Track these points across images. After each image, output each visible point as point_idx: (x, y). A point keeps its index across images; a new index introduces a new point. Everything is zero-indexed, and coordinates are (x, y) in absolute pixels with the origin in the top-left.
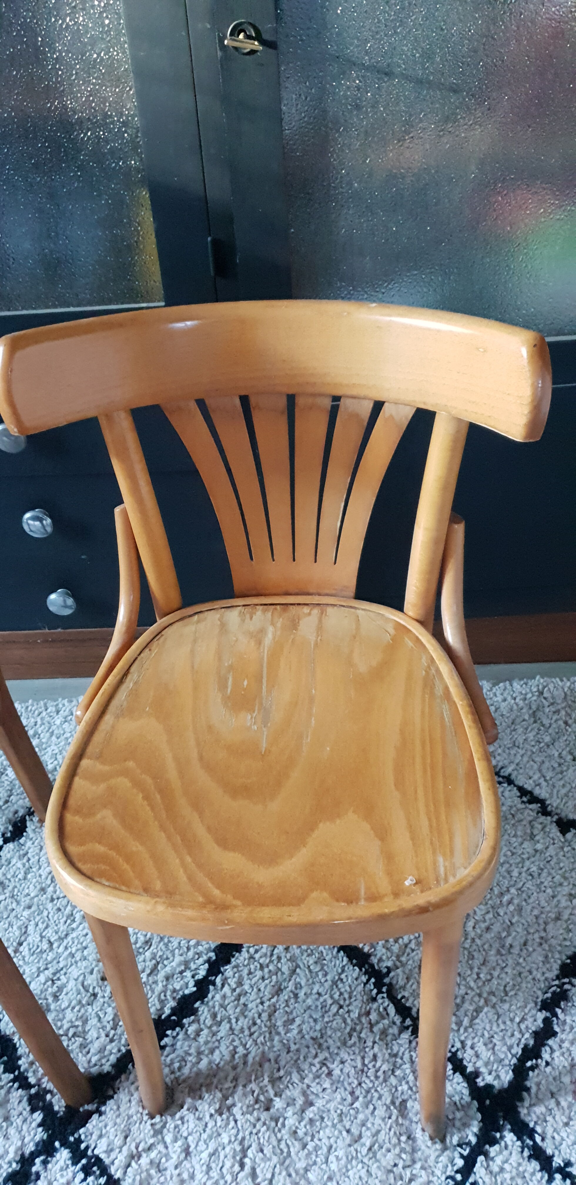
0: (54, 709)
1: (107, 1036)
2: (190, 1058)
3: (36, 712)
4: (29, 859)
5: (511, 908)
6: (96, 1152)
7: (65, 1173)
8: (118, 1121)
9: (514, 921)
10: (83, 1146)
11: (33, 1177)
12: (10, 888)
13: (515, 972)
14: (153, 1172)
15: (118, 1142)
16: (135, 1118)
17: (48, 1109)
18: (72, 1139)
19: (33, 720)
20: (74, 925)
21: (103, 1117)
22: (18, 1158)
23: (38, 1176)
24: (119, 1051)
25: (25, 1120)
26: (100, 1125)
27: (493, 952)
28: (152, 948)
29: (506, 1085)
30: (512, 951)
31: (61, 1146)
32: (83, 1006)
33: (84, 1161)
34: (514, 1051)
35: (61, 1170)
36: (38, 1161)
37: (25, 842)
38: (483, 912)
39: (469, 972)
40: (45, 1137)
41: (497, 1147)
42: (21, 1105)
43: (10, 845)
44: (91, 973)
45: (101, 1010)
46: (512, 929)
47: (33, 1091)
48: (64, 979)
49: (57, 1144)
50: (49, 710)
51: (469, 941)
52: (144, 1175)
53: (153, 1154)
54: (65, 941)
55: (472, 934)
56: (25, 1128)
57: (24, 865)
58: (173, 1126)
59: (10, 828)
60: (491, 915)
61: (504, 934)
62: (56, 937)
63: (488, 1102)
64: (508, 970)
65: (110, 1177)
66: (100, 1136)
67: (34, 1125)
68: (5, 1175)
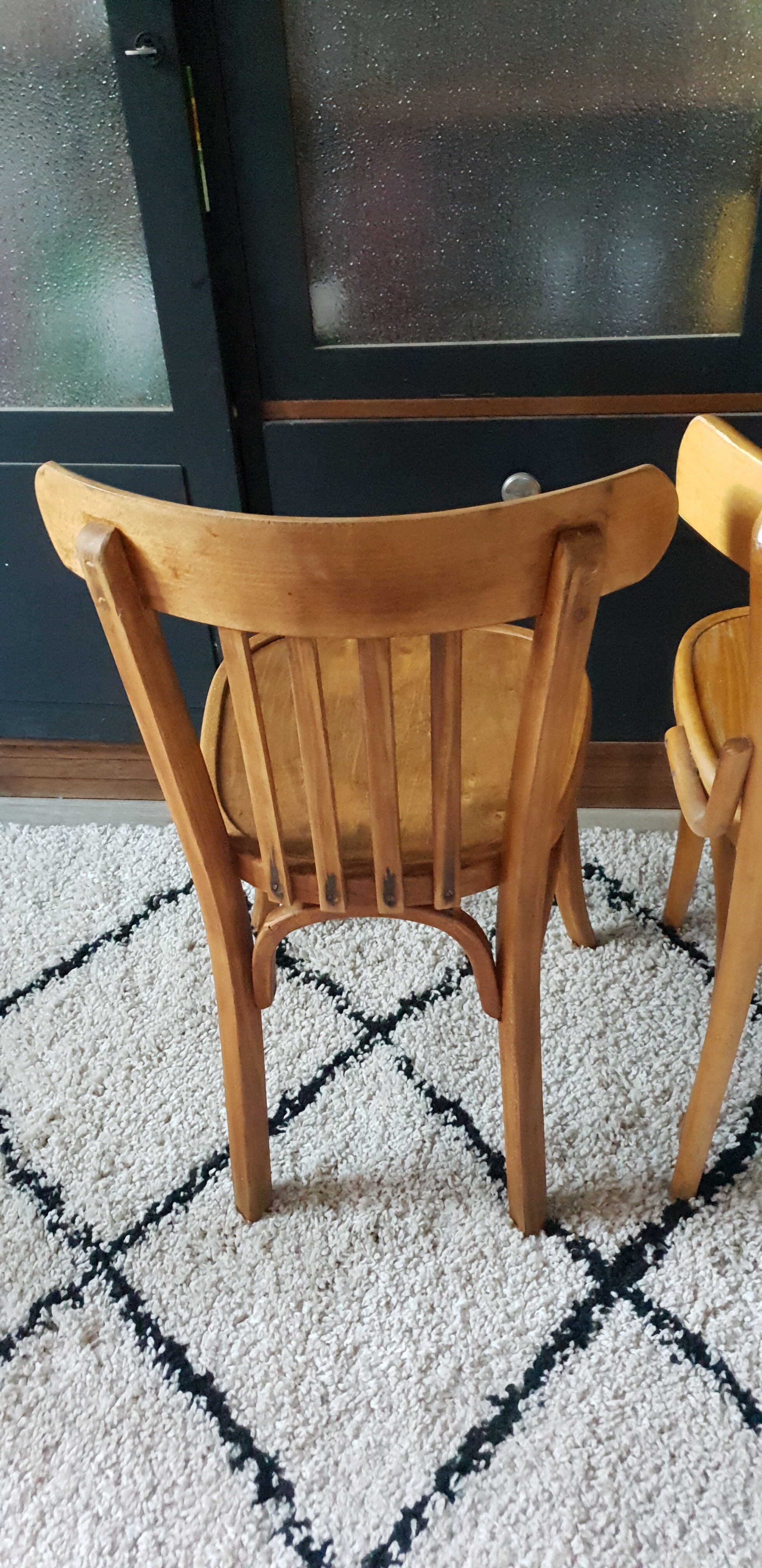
1: (644, 1187)
2: (751, 1216)
6: (662, 1305)
7: (632, 1324)
8: (682, 1275)
10: (646, 1299)
11: (594, 1325)
14: (738, 1329)
15: (688, 1296)
16: (702, 1273)
17: (594, 1258)
18: (630, 1290)
20: (572, 1068)
21: (661, 1271)
22: (571, 1305)
23: (600, 1327)
24: (662, 1203)
25: (569, 1267)
26: (661, 1278)
28: (673, 1098)
31: (620, 1296)
32: (605, 1154)
33: (651, 1313)
35: (627, 1319)
36: (596, 1309)
40: (598, 1285)
42: (559, 1251)
44: (607, 1119)
45: (629, 1160)
47: (570, 1238)
48: (574, 1125)
49: (614, 1294)
52: (729, 1331)
53: (734, 1312)
54: (565, 1085)
56: (571, 1275)
58: (750, 1284)
62: (553, 1080)
65: (686, 1332)
66: (664, 1290)
67: (581, 1272)
68: (561, 1320)
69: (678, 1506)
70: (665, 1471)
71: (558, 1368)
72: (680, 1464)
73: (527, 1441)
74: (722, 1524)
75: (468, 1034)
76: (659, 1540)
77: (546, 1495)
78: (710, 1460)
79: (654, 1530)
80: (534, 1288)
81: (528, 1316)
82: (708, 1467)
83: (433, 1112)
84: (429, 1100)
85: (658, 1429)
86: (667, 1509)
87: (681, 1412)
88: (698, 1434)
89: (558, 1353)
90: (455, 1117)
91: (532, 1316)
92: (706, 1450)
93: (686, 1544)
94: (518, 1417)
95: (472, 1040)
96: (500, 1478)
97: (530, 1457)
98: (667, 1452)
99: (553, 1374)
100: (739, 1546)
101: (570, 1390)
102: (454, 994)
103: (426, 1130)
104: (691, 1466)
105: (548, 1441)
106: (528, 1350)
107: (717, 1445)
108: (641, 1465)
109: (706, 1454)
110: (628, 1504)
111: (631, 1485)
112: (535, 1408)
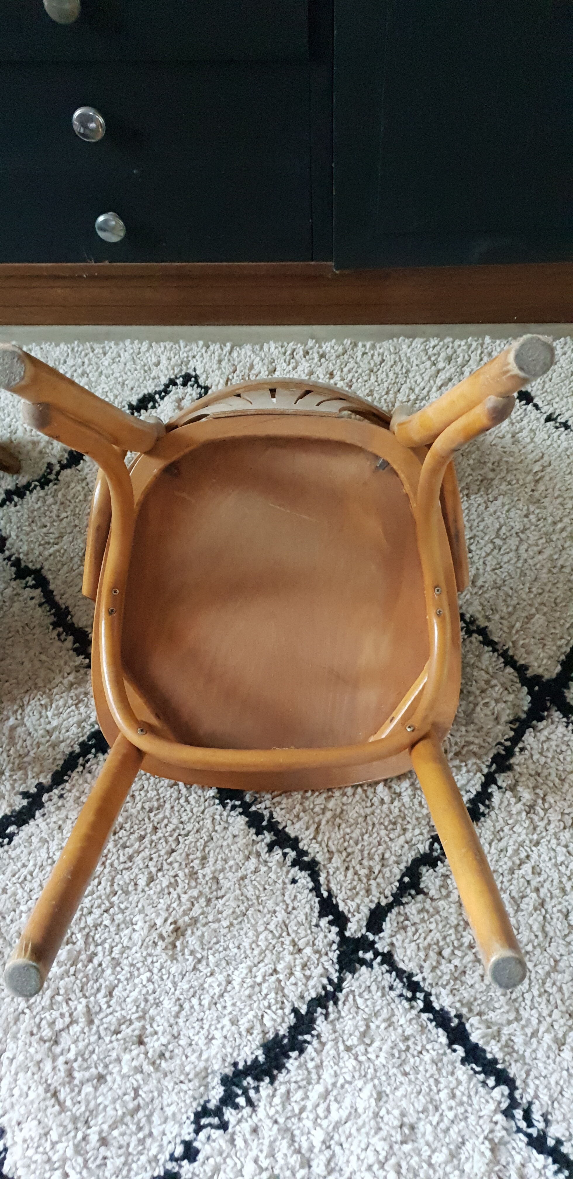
0: (101, 351)
3: (83, 353)
4: (87, 484)
5: (564, 534)
9: (566, 545)
12: (72, 507)
13: (566, 587)
19: (80, 360)
27: (545, 570)
29: (554, 676)
30: (563, 570)
34: (563, 650)
37: (83, 469)
38: (536, 538)
39: (521, 586)
41: (544, 722)
43: (68, 471)
46: (564, 552)
50: (96, 352)
51: (521, 561)
55: (525, 556)
57: (83, 488)
59: (66, 455)
60: (544, 540)
61: (556, 557)
63: (537, 688)
64: (560, 585)
68: (88, 733)
69: (151, 864)
70: (146, 841)
71: (80, 769)
72: (160, 834)
73: (44, 823)
74: (181, 874)
75: (58, 516)
76: (131, 888)
77: (50, 861)
78: (184, 829)
79: (128, 881)
80: (72, 711)
81: (63, 731)
82: (180, 835)
83: (15, 579)
84: (14, 569)
85: (148, 809)
86: (141, 866)
87: (168, 796)
88: (178, 811)
89: (81, 758)
90: (34, 582)
91: (68, 731)
92: (182, 823)
93: (151, 889)
94: (41, 806)
95: (61, 520)
96: (18, 851)
97: (44, 835)
98: (151, 825)
99: (74, 775)
100: (190, 887)
101: (86, 785)
102: (51, 484)
103: (8, 591)
104: (167, 835)
105: (60, 822)
106: (58, 757)
107: (190, 819)
108: (128, 836)
109: (181, 826)
110: (112, 865)
111: (118, 851)
112: (55, 799)
